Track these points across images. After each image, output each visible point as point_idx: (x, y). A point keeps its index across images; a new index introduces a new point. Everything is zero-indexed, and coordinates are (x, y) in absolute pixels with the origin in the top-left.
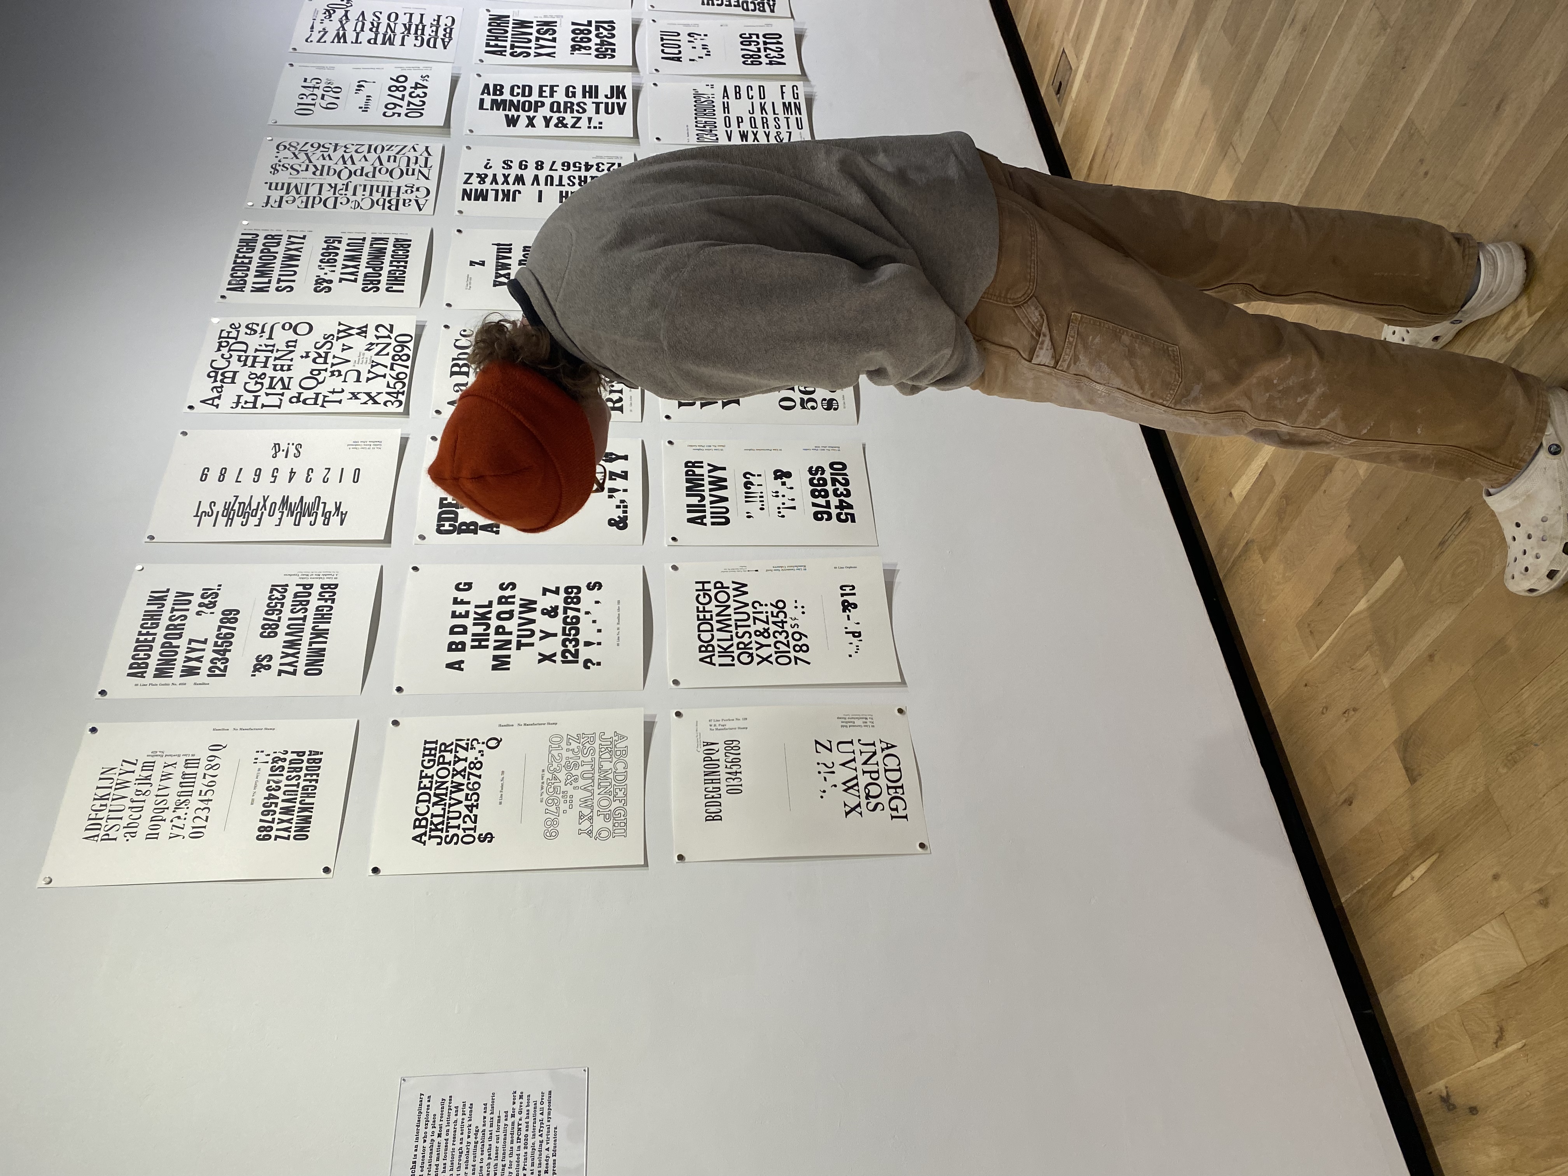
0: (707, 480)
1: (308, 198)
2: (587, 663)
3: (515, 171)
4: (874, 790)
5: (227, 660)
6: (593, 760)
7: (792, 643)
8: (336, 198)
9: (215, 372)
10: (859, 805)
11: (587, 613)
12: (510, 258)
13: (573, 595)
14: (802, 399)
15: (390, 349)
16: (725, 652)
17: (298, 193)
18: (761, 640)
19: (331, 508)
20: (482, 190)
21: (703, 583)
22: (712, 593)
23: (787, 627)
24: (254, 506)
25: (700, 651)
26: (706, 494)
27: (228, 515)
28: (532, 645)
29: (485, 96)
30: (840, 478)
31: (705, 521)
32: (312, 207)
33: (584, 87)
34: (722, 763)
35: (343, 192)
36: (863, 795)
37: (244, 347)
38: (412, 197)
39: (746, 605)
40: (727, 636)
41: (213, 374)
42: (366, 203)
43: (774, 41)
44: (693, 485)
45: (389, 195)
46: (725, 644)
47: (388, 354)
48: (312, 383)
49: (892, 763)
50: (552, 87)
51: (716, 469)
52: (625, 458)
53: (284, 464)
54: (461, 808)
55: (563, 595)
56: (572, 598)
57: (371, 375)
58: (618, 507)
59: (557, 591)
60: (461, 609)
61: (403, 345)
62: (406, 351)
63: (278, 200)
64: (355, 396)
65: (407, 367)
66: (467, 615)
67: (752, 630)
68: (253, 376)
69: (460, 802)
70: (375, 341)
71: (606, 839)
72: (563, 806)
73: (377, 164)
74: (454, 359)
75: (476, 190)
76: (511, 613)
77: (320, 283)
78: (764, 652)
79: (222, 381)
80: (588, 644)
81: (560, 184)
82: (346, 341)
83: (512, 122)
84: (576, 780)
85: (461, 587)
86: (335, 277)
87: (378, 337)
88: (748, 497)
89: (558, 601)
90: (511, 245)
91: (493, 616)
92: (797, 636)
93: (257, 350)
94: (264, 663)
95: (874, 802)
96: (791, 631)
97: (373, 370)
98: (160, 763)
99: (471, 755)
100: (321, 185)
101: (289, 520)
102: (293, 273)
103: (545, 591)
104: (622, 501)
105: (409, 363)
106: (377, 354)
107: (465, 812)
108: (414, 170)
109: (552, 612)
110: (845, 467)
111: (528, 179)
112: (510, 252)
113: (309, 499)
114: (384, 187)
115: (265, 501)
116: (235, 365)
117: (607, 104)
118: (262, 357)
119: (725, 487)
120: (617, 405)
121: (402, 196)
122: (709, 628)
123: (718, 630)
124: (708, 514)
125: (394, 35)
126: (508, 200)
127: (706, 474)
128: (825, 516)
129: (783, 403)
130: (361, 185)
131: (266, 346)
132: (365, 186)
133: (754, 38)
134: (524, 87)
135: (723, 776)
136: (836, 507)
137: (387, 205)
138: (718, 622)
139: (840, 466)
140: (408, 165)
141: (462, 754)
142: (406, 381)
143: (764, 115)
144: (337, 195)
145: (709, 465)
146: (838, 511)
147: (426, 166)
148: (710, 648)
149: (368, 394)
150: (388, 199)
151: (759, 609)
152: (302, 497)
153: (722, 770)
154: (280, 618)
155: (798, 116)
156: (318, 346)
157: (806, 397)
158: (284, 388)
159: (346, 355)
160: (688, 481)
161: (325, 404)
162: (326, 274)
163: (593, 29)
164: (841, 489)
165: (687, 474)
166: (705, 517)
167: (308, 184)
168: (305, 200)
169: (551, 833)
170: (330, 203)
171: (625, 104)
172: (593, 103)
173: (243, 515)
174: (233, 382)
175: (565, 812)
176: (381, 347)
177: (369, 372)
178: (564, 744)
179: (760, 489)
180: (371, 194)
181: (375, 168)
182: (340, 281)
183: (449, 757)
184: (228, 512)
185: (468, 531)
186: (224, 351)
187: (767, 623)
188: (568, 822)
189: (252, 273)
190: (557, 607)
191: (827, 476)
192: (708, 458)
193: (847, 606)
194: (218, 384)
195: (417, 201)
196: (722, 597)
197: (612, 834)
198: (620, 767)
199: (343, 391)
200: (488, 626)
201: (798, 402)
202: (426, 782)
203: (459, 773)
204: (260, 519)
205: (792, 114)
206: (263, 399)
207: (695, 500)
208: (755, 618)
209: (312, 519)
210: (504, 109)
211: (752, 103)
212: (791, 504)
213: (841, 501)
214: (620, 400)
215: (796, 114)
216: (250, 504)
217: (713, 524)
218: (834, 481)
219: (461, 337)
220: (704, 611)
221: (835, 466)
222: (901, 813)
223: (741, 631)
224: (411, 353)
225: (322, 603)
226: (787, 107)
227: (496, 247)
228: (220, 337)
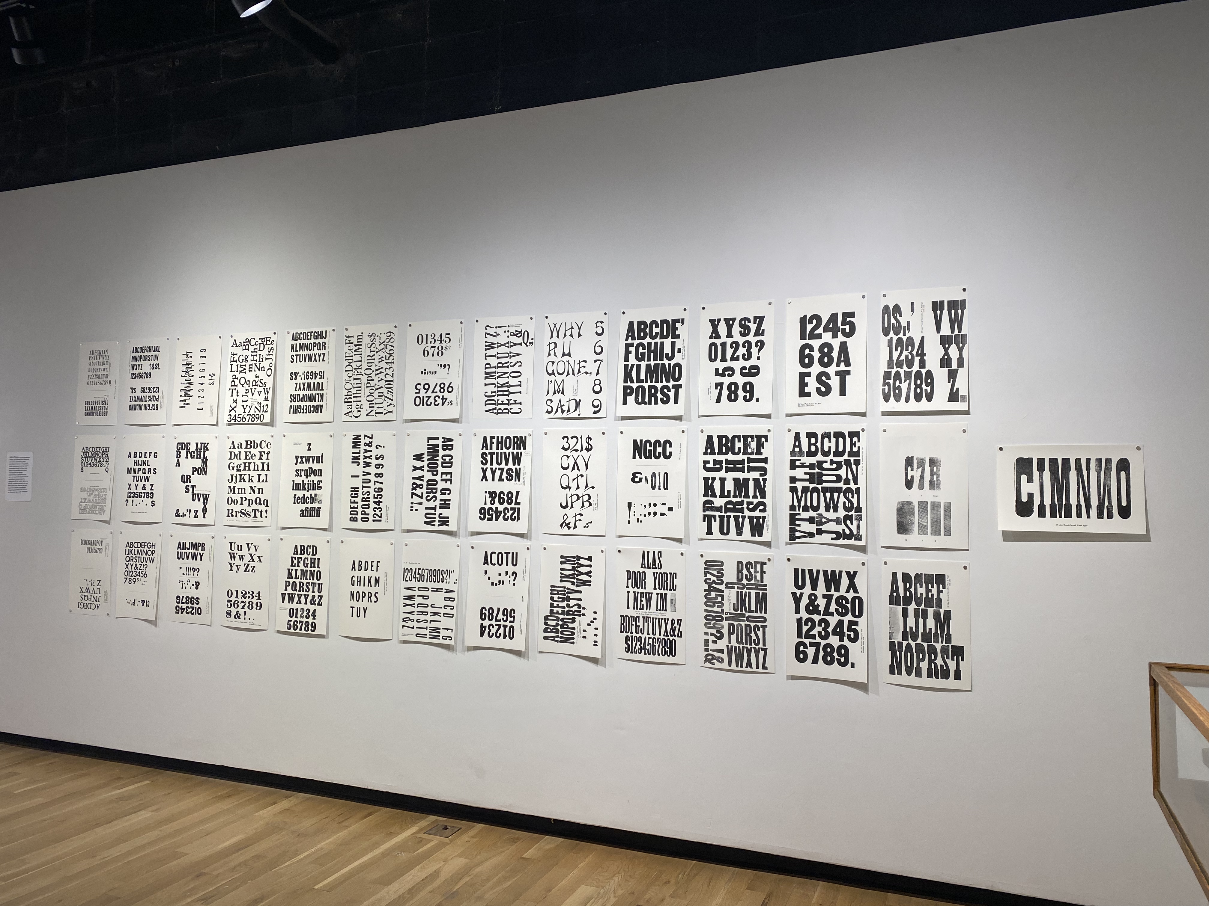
0: (196, 552)
1: (352, 356)
2: (127, 501)
3: (374, 462)
4: (86, 598)
5: (135, 378)
6: (100, 503)
7: (132, 578)
8: (352, 371)
9: (248, 341)
10: (82, 592)
11: (143, 501)
12: (313, 463)
13: (150, 495)
14: (231, 601)
15: (257, 412)
16: (130, 552)
17: (355, 351)
18: (134, 566)
19: (187, 402)
20: (360, 445)
21: (155, 546)
22: (151, 549)
23: (138, 577)
24: (190, 373)
25: (131, 542)
26: (190, 551)
27: (187, 364)
28: (134, 481)
29: (441, 440)
30: (194, 611)
31: (179, 549)
32: (346, 360)
33: (449, 500)
34: (96, 547)
35: (356, 373)
36: (85, 594)
37: (262, 349)
38: (354, 409)
39: (146, 562)
40: (136, 553)
41: (247, 340)
42: (348, 386)
43: (507, 633)
44: (194, 546)
45: (354, 397)
46: (133, 552)
47: (255, 412)
48: (243, 381)
49: (93, 607)
50: (450, 480)
51: (201, 556)
52: (204, 517)
53: (206, 381)
54: (90, 461)
55: (150, 492)
56: (148, 495)
57: (245, 407)
58: (183, 513)
59: (152, 489)
60: (147, 455)
61: (259, 418)
62: (256, 420)
63: (350, 342)
64: (235, 401)
65: (248, 421)
66: (145, 457)
67: (137, 563)
68: (246, 357)
69: (92, 461)
70: (262, 405)
71: (79, 507)
72: (88, 493)
73: (377, 387)
74: (254, 441)
75: (360, 442)
76: (145, 473)
77: (295, 375)
78: (129, 566)
79: (244, 345)
80: (133, 501)
81: (363, 487)
82: (263, 392)
83: (418, 457)
84: (95, 498)
85: (156, 454)
86: (298, 380)
87: (263, 406)
88: (189, 569)
89: (148, 490)
90: (322, 462)
91: (144, 467)
92: (134, 580)
93: (260, 355)
94: (134, 391)
95: (83, 597)
96: (136, 578)
97: (248, 407)
98: (107, 366)
99: (104, 463)
100: (361, 361)
101: (183, 387)
102: (301, 360)
103: (152, 485)
104: (185, 515)
105: (250, 422)
106: (256, 407)
107: (89, 463)
108: (374, 407)
109: (144, 488)
110: (200, 614)
111: (367, 470)
112: (317, 463)
113: (191, 393)
114: (360, 393)
115: (192, 376)
116: (251, 348)
117: (435, 514)
118: (257, 358)
119: (193, 560)
120: (230, 515)
121: (354, 404)
122: (139, 546)
123: (138, 550)
124: (182, 551)
125: (495, 379)
126: (353, 459)
127: (198, 552)
128: (178, 601)
129: (230, 591)
130: (360, 381)
131: (262, 359)
132: (361, 384)
133: (510, 619)
134: (452, 463)
135: (92, 547)
136: (182, 606)
137: (348, 397)
138: (141, 550)
139: (199, 612)
140: (376, 404)
141: (105, 460)
142: (241, 422)
143: (429, 614)
144: (354, 371)
145: (203, 553)
146: (180, 607)
147: (376, 413)
148: (132, 546)
149: (236, 407)
150: (352, 397)
151: (145, 567)
152: (192, 390)
153: (94, 546)
154: (146, 392)
155: (428, 636)
156: (262, 381)
157: (232, 603)
158: (240, 371)
159: (256, 394)
160: (196, 543)
161: (231, 390)
162: (300, 376)
163: (513, 506)
164: (190, 610)
165: (199, 543)
166: (181, 549)
167: (361, 354)
168: (350, 355)
169: (83, 490)
170: (349, 368)
171: (434, 525)
172: (436, 506)
173: (187, 369)
174: (243, 350)
175: (87, 494)
176: (259, 408)
177: (247, 405)
178: (104, 493)
179: (192, 575)
180: (354, 388)
181: (374, 386)
182: (295, 384)
183: (104, 456)
184: (189, 363)
185: (177, 454)
186: (260, 341)
187: (140, 569)
188: (85, 495)
189: (302, 342)
190: (145, 490)
191: (195, 605)
192: (206, 553)
193: (143, 602)
194: (243, 344)
195: (351, 412)
196: (150, 553)
197: (80, 509)
198: (97, 512)
199: (238, 396)
200: (141, 465)
201: (230, 599)
202: (98, 449)
203: (100, 460)
204: (184, 376)
205: (430, 632)
206: (235, 364)
207: (187, 546)
208: (141, 565)
209: (183, 396)
210: (428, 452)
211: (441, 608)
212: (184, 587)
213: (184, 609)
214: (232, 516)
215: (430, 635)
216: (191, 371)
217: (178, 552)
218: (193, 608)
219: (266, 443)
220: (145, 545)
221: (199, 610)
222: (80, 606)
223: (137, 559)
224: (255, 422)
225: (151, 406)
226: (436, 630)
227: (321, 455)
228: (267, 338)
